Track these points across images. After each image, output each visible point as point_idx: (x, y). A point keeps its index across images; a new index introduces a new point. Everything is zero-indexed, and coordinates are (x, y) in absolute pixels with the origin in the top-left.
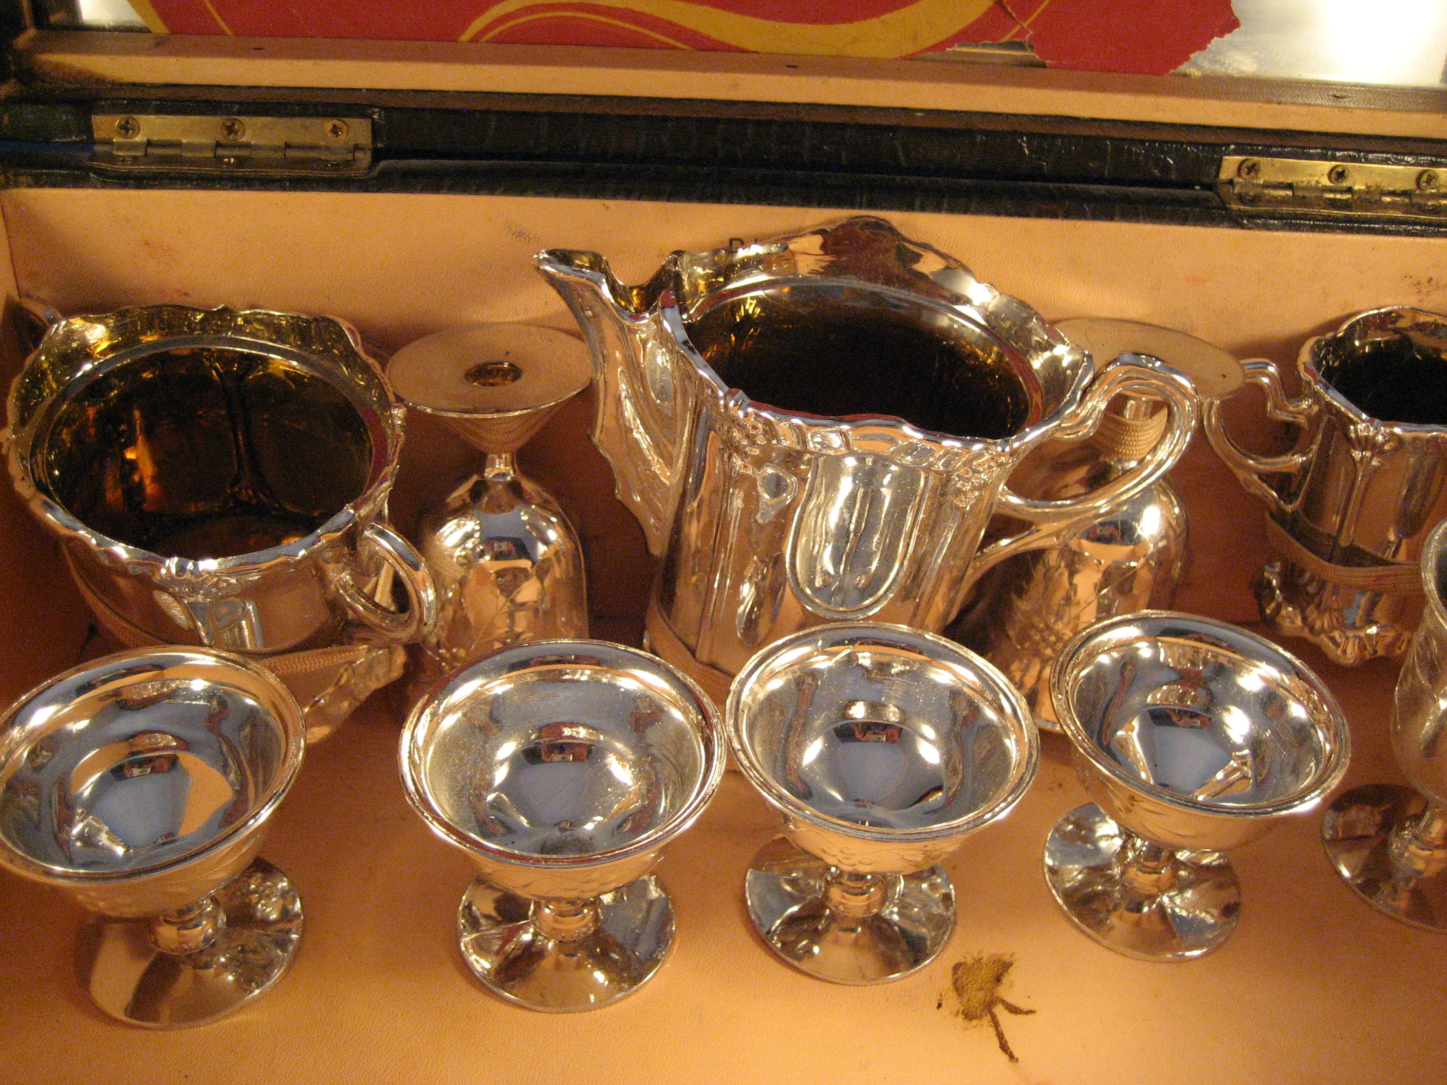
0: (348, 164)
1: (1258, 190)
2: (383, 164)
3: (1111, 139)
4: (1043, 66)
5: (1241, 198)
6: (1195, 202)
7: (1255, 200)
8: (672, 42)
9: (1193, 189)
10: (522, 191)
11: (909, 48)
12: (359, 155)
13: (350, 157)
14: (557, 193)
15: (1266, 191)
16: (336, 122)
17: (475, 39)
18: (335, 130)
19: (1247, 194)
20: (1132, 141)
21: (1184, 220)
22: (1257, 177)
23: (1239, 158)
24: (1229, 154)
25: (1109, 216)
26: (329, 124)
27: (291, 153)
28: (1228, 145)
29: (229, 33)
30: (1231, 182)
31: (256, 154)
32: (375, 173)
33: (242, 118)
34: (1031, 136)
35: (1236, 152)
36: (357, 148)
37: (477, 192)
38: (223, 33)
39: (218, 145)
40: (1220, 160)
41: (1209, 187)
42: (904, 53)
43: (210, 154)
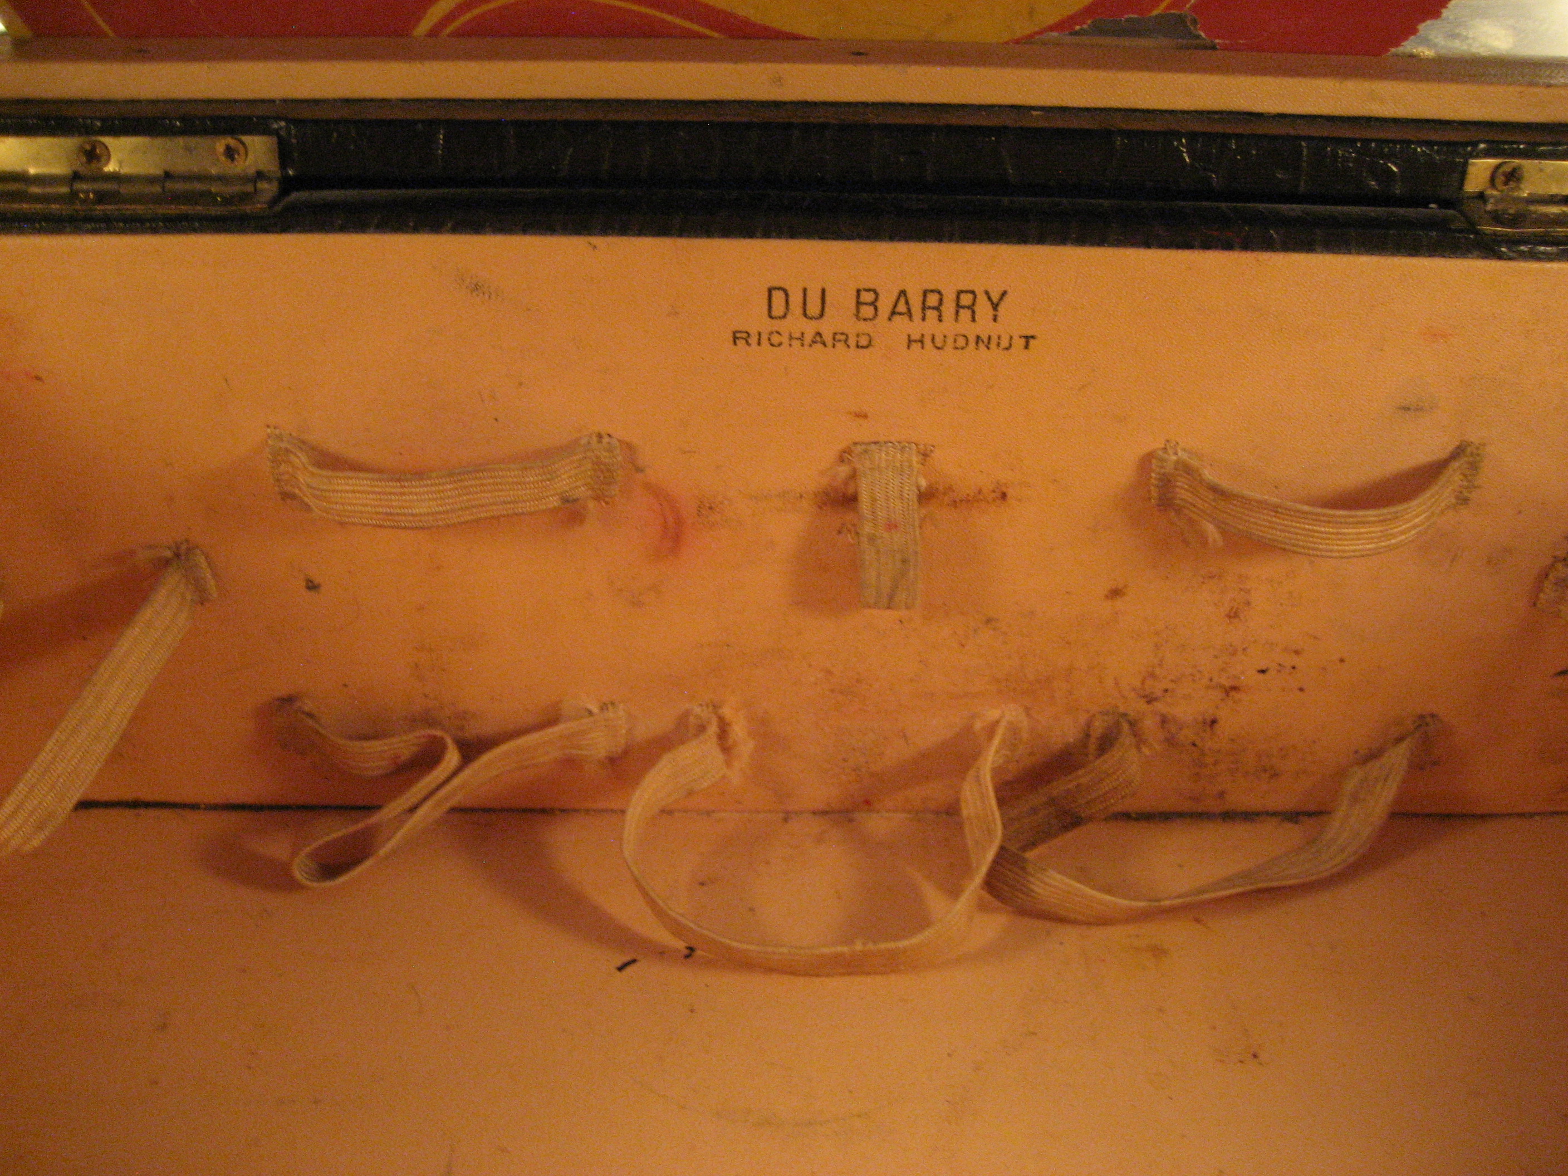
0: (244, 197)
1: (1521, 206)
2: (294, 196)
3: (1309, 138)
4: (1213, 48)
5: (1497, 218)
6: (1431, 224)
7: (1516, 220)
8: (695, 27)
9: (1426, 207)
10: (476, 227)
11: (1023, 28)
12: (263, 185)
13: (249, 188)
14: (526, 229)
15: (1532, 208)
16: (230, 141)
17: (434, 33)
18: (230, 153)
19: (1505, 212)
20: (1339, 141)
21: (1414, 249)
22: (1518, 188)
23: (1493, 162)
24: (1477, 157)
25: (1307, 246)
26: (221, 144)
27: (170, 185)
28: (1475, 144)
29: (111, 33)
30: (1481, 196)
31: (124, 189)
32: (278, 208)
33: (108, 140)
34: (1192, 136)
35: (1487, 154)
36: (260, 175)
37: (416, 230)
38: (106, 36)
39: (76, 176)
40: (1465, 164)
41: (1446, 203)
42: (1018, 35)
43: (64, 190)
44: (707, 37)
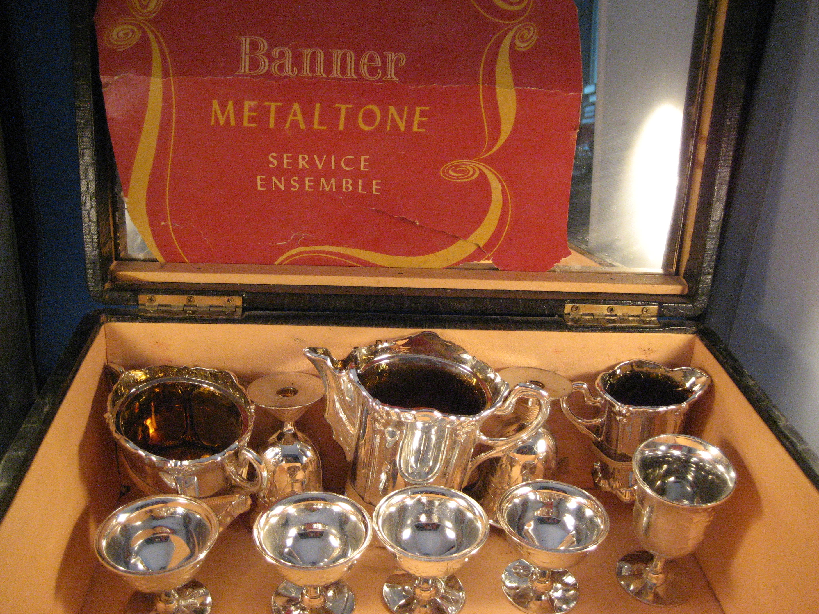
0: (233, 313)
1: (580, 317)
2: (247, 313)
3: (521, 299)
4: (498, 270)
5: (573, 320)
6: (554, 322)
7: (577, 321)
8: (355, 264)
9: (554, 317)
10: (298, 324)
11: (445, 265)
12: (237, 310)
13: (234, 310)
14: (311, 324)
15: (583, 317)
16: (229, 297)
17: (280, 264)
18: (228, 301)
19: (575, 318)
20: (530, 300)
21: (550, 330)
22: (579, 311)
23: (572, 305)
24: (568, 303)
25: (521, 329)
26: (226, 298)
27: (212, 309)
28: (566, 300)
29: (188, 261)
30: (569, 314)
31: (199, 309)
32: (244, 317)
33: (194, 296)
34: (491, 299)
35: (570, 303)
36: (236, 307)
37: (282, 324)
38: (185, 262)
39: (185, 306)
40: (564, 306)
41: (561, 316)
42: (444, 266)
43: (181, 309)
44: (357, 266)
